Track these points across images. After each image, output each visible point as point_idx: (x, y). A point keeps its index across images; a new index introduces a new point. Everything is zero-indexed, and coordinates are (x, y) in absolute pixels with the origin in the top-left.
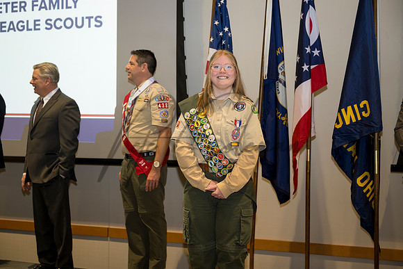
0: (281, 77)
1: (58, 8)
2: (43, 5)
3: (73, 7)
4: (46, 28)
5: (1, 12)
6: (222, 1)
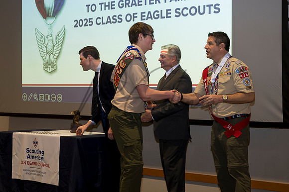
5: (141, 5)
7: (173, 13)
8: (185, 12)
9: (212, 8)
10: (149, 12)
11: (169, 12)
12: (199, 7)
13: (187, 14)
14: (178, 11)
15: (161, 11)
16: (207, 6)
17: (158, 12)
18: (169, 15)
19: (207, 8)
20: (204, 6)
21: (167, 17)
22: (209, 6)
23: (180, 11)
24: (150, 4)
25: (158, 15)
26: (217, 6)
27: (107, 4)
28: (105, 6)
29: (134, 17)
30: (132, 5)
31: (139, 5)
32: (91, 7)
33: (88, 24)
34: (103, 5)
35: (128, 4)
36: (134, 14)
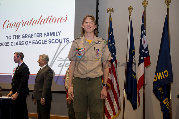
0: (134, 61)
1: (53, 36)
2: (48, 35)
3: (59, 35)
4: (49, 43)
5: (33, 37)
6: (112, 33)
8: (53, 41)
10: (37, 41)
11: (46, 41)
12: (60, 39)
14: (50, 41)
15: (42, 40)
19: (63, 40)
21: (45, 43)
24: (37, 37)
25: (41, 42)
27: (17, 36)
28: (16, 37)
29: (29, 43)
30: (29, 37)
31: (32, 37)
32: (9, 37)
33: (7, 45)
34: (15, 37)
35: (27, 36)
36: (29, 41)
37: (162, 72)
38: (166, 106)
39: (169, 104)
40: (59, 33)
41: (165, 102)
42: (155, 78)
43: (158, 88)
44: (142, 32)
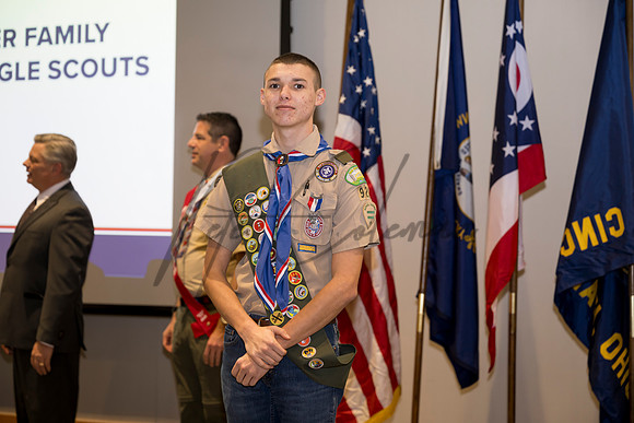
0: (464, 165)
1: (72, 42)
2: (45, 37)
3: (98, 39)
6: (362, 33)
7: (44, 71)
8: (72, 69)
9: (132, 64)
11: (34, 67)
12: (103, 60)
13: (76, 75)
14: (54, 65)
15: (17, 64)
16: (122, 59)
17: (9, 66)
18: (34, 75)
19: (121, 65)
20: (115, 60)
21: (30, 78)
22: (126, 60)
23: (61, 67)
25: (10, 73)
26: (142, 61)
37: (598, 218)
38: (614, 367)
39: (625, 359)
40: (102, 32)
41: (610, 350)
42: (565, 244)
43: (581, 290)
44: (511, 31)
